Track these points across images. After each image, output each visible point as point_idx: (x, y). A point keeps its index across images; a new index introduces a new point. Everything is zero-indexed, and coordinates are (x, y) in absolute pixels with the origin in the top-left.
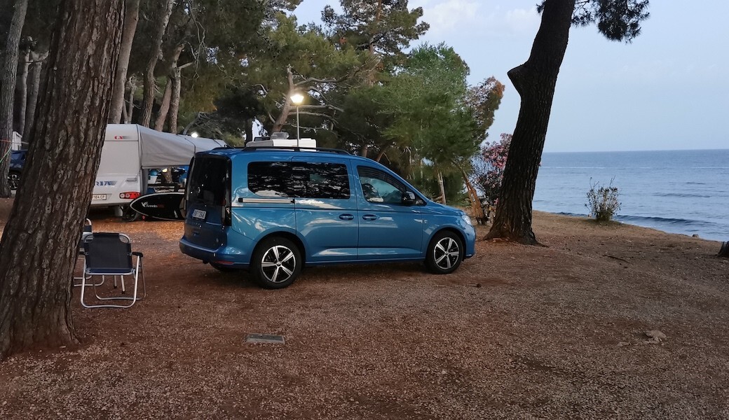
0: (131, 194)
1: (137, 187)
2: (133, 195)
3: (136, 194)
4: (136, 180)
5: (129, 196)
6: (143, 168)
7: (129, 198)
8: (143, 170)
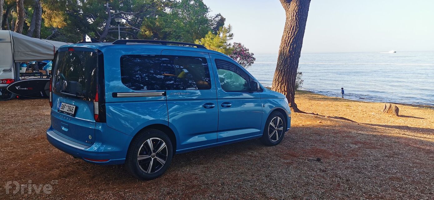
0: (7, 80)
1: (11, 75)
2: (9, 81)
3: (11, 80)
4: (10, 70)
5: (6, 82)
6: (16, 62)
7: (6, 83)
8: (15, 63)
